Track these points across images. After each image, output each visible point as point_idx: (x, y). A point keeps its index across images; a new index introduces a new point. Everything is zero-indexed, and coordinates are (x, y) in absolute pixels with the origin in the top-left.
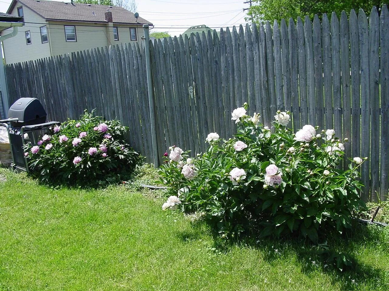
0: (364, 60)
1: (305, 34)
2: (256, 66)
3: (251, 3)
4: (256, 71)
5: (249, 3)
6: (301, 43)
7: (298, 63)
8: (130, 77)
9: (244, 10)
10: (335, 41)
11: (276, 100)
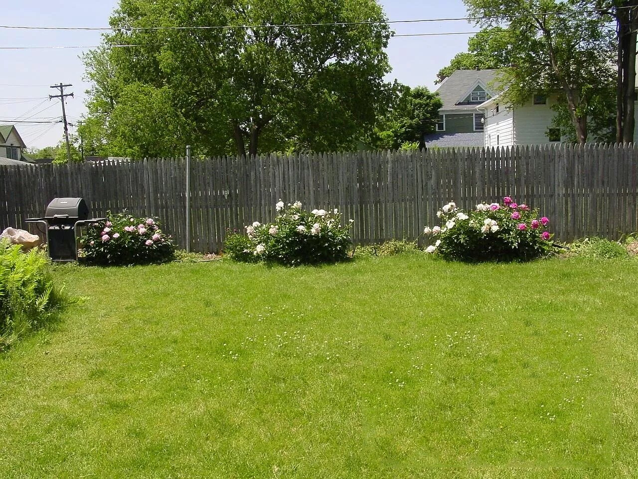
0: (341, 177)
1: (309, 162)
2: (277, 179)
3: (61, 88)
4: (277, 181)
5: (59, 88)
6: (306, 167)
7: (304, 177)
8: (166, 183)
9: (51, 97)
10: (325, 167)
11: (290, 199)
